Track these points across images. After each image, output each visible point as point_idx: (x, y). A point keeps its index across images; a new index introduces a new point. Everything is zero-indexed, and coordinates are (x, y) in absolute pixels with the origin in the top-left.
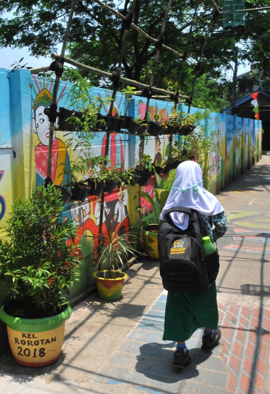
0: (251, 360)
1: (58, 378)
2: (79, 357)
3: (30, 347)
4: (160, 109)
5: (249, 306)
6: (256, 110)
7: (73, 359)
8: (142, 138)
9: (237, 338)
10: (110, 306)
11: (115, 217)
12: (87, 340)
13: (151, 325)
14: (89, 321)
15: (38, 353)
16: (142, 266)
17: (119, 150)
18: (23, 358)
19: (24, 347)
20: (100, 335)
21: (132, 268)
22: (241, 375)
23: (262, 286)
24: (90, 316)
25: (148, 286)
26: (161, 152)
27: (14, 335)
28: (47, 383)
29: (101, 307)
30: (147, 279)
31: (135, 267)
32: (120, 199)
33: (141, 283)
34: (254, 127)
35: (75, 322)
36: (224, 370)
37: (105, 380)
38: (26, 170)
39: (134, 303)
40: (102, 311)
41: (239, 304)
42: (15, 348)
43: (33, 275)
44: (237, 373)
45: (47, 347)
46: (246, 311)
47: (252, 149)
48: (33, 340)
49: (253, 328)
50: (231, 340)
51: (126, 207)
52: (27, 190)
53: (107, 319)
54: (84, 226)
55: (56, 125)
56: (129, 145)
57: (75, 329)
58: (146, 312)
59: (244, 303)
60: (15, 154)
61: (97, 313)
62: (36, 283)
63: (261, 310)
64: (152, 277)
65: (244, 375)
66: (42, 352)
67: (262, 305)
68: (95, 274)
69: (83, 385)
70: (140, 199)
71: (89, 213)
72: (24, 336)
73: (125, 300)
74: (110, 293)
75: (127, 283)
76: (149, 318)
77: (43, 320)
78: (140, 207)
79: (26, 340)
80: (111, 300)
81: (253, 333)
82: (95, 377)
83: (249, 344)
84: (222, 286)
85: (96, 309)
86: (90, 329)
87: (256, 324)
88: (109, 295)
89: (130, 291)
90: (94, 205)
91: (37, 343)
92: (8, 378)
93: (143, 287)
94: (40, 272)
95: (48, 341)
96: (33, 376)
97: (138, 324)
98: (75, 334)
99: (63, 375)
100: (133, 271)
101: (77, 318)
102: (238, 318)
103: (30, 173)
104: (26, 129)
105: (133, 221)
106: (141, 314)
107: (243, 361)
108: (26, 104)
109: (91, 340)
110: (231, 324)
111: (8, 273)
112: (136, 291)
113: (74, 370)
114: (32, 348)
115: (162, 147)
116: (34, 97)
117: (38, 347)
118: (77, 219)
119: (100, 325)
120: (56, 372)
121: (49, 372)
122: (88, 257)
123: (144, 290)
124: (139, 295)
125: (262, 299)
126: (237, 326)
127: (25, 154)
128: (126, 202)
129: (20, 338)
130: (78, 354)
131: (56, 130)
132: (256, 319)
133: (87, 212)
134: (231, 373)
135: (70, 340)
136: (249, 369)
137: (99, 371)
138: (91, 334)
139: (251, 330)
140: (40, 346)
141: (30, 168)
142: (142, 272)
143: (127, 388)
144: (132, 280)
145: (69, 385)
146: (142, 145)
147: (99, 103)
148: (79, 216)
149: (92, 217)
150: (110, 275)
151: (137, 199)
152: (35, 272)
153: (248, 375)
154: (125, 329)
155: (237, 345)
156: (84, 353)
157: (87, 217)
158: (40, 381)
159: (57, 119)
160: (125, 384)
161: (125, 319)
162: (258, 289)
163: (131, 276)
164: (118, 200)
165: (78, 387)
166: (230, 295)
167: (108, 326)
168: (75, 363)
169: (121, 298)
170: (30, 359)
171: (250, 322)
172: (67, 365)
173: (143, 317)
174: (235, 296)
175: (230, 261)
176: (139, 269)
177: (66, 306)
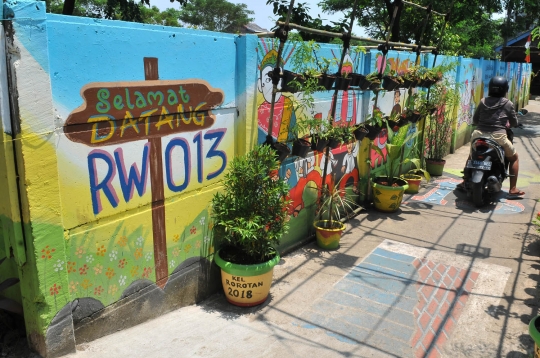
0: (441, 318)
1: (261, 318)
2: (284, 301)
3: (239, 289)
4: (402, 60)
5: (458, 266)
6: (528, 53)
7: (278, 302)
8: (376, 93)
9: (436, 296)
10: (326, 255)
11: (343, 168)
12: (295, 285)
13: (359, 277)
14: (302, 268)
15: (245, 294)
16: (368, 217)
17: (351, 104)
18: (233, 298)
19: (234, 288)
20: (309, 282)
21: (357, 218)
22: (427, 331)
23: (478, 247)
24: (305, 262)
25: (368, 238)
26: (401, 104)
27: (226, 277)
28: (251, 322)
29: (317, 255)
30: (368, 230)
31: (359, 217)
32: (349, 150)
33: (361, 233)
34: (521, 72)
35: (289, 268)
36: (413, 326)
37: (303, 323)
38: (249, 128)
39: (348, 253)
40: (317, 259)
41: (449, 263)
42: (226, 288)
43: (244, 227)
44: (424, 329)
45: (254, 290)
46: (453, 271)
47: (516, 95)
48: (242, 283)
49: (454, 288)
50: (428, 299)
51: (355, 159)
52: (248, 147)
53: (319, 266)
54: (307, 178)
55: (279, 87)
56: (363, 98)
57: (287, 274)
58: (358, 263)
59: (454, 263)
60: (238, 112)
61: (312, 261)
62: (245, 234)
63: (468, 271)
64: (373, 229)
65: (429, 332)
66: (249, 294)
67: (471, 266)
68: (315, 224)
69: (281, 326)
70: (370, 152)
71: (315, 165)
72: (234, 278)
73: (341, 250)
74: (327, 242)
75: (348, 233)
76: (358, 269)
77: (251, 266)
78: (370, 159)
79: (236, 282)
80: (328, 249)
81: (453, 293)
82: (293, 320)
83: (445, 303)
84: (440, 243)
85: (312, 256)
86: (300, 275)
87: (458, 285)
88: (327, 244)
89: (348, 241)
90: (320, 157)
91: (245, 286)
92: (218, 314)
93: (362, 238)
94: (250, 224)
95: (255, 285)
96: (240, 314)
97: (347, 274)
98: (286, 279)
99: (266, 316)
100: (357, 221)
101: (291, 264)
102: (443, 277)
103: (252, 131)
104: (250, 90)
105: (363, 172)
106: (352, 265)
107: (434, 319)
108: (251, 67)
109: (299, 286)
110: (434, 282)
111: (222, 223)
112: (354, 242)
113: (277, 312)
114: (240, 290)
115: (401, 98)
116: (262, 58)
117: (246, 290)
118: (301, 171)
119: (311, 272)
120: (261, 312)
121: (254, 312)
122: (310, 207)
123: (362, 241)
124: (356, 246)
125: (473, 260)
126: (439, 285)
127: (248, 113)
128: (356, 153)
129: (231, 280)
130: (284, 298)
131: (278, 91)
132: (461, 280)
133: (312, 163)
134: (418, 329)
135: (281, 284)
136: (436, 327)
137: (299, 315)
138: (301, 280)
139: (452, 290)
140: (248, 289)
141: (253, 125)
142: (366, 223)
143: (320, 333)
144: (353, 231)
145: (269, 325)
146: (375, 99)
147: (325, 64)
148: (303, 168)
149: (317, 168)
150: (329, 226)
151: (368, 151)
152: (246, 224)
153: (433, 332)
154: (334, 278)
155: (433, 302)
156: (290, 298)
157: (312, 169)
158: (245, 320)
159: (280, 82)
160: (318, 329)
161: (336, 268)
162: (473, 250)
163: (354, 227)
164: (347, 152)
165: (277, 328)
166: (444, 254)
167: (319, 274)
168: (279, 306)
169: (339, 247)
170: (239, 299)
171: (453, 282)
172: (272, 307)
173: (354, 268)
174: (448, 255)
175: (456, 218)
176: (363, 220)
177: (274, 256)
